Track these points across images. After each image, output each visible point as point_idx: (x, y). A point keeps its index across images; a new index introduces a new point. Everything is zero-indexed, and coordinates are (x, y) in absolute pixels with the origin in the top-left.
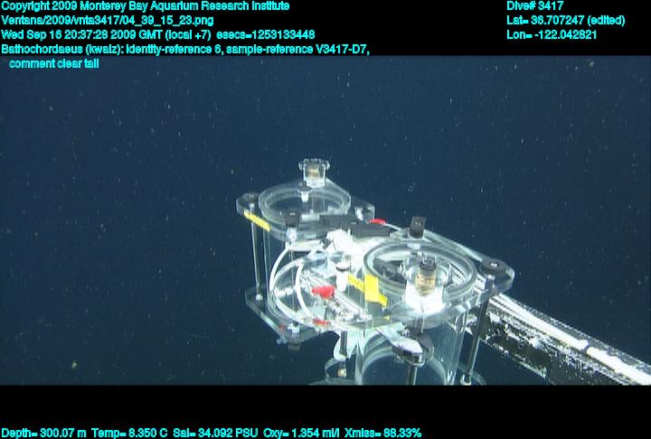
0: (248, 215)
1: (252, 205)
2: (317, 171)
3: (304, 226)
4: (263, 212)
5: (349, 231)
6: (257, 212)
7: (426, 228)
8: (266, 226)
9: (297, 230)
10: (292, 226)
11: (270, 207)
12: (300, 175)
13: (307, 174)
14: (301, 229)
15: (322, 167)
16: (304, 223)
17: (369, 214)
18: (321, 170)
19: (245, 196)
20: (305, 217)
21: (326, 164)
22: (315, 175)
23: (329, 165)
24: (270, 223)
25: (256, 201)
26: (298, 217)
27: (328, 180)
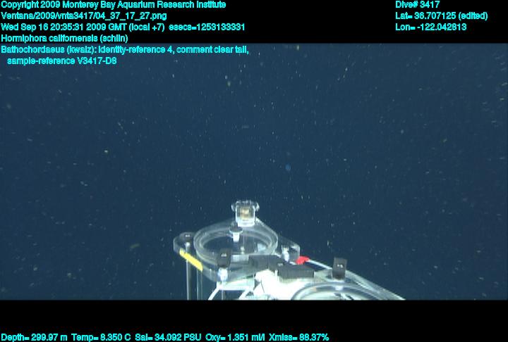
0: (183, 253)
1: (188, 244)
2: (247, 212)
3: (234, 266)
4: (197, 252)
5: (276, 272)
6: (192, 251)
7: (348, 270)
8: (199, 266)
9: (228, 270)
10: (224, 266)
11: (205, 246)
12: (232, 216)
13: (239, 215)
14: (233, 270)
15: (252, 209)
16: (236, 263)
17: (295, 254)
18: (251, 211)
19: (182, 235)
20: (236, 258)
21: (256, 206)
22: (246, 216)
23: (258, 207)
24: (204, 263)
25: (191, 240)
26: (229, 257)
27: (258, 220)
